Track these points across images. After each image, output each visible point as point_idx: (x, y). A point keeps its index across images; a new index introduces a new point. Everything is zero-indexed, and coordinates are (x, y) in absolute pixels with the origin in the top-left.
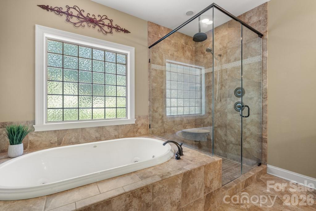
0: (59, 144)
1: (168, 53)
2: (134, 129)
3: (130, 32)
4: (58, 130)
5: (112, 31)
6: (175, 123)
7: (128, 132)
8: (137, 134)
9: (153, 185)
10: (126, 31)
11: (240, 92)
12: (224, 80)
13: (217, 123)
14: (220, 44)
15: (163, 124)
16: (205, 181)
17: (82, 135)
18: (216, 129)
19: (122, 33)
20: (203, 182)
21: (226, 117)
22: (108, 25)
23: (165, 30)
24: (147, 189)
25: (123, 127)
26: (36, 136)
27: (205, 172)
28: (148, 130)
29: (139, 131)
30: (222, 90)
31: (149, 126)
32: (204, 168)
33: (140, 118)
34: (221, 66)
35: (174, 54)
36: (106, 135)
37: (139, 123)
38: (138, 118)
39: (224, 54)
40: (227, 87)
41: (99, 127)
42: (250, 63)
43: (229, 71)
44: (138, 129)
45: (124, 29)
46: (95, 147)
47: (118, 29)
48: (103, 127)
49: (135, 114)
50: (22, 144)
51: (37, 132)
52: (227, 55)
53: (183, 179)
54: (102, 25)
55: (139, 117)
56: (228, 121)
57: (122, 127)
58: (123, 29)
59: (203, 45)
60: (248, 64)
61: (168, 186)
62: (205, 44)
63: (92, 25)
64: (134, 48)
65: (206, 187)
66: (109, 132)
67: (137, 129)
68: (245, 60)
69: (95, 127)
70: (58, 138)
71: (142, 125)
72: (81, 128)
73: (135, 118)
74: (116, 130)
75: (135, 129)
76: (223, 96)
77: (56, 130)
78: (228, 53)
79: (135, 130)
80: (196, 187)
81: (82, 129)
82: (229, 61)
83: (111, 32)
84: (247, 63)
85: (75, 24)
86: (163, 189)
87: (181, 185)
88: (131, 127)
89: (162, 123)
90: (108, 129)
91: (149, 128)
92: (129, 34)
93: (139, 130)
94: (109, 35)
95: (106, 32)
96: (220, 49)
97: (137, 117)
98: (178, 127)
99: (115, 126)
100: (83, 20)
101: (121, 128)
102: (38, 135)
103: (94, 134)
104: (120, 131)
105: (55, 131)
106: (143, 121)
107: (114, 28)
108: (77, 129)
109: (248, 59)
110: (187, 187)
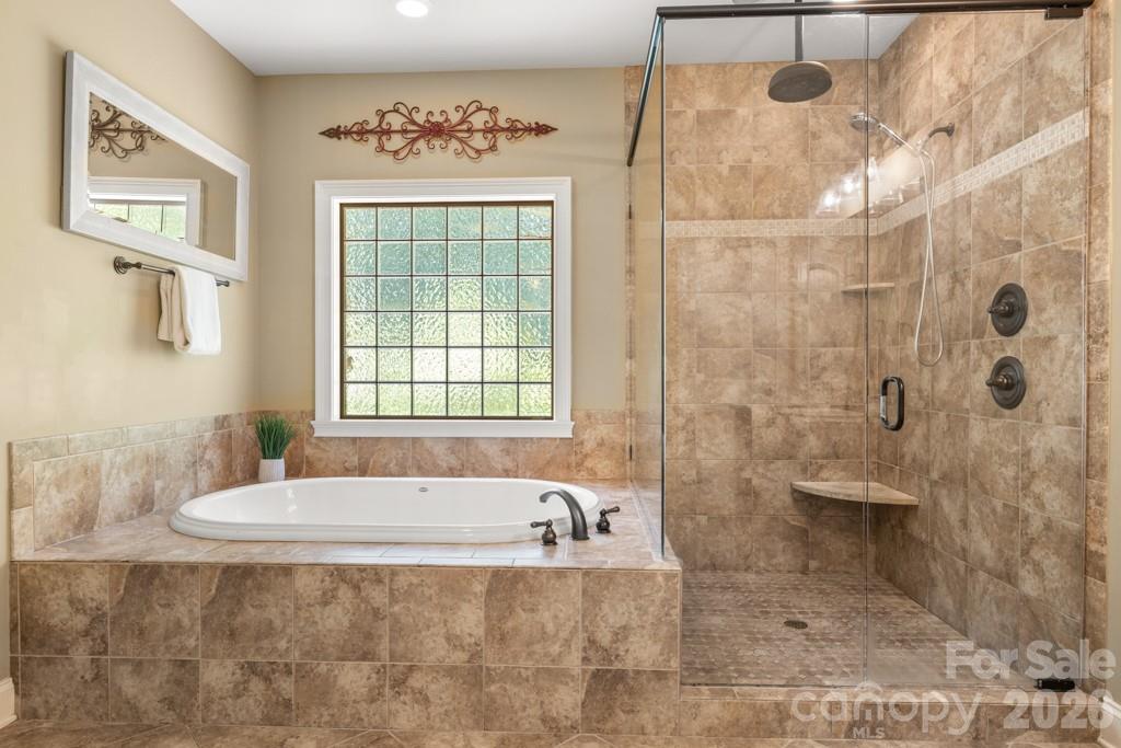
0: (363, 471)
1: (721, 163)
2: (569, 455)
3: (556, 129)
4: (360, 438)
5: (495, 141)
6: (756, 449)
7: (548, 463)
8: (582, 473)
9: (392, 570)
10: (542, 130)
11: (1009, 310)
12: (962, 251)
13: (937, 465)
14: (952, 71)
15: (692, 450)
16: (587, 623)
17: (413, 457)
18: (936, 490)
19: (530, 142)
20: (577, 622)
21: (966, 435)
22: (483, 127)
23: (700, 77)
24: (376, 574)
25: (531, 447)
26: (317, 446)
27: (585, 592)
28: (623, 464)
29: (589, 463)
30: (955, 302)
31: (627, 449)
32: (583, 578)
33: (592, 420)
34: (953, 183)
35: (749, 161)
36: (477, 466)
37: (590, 438)
38: (582, 418)
39: (961, 121)
40: (970, 286)
41: (458, 439)
42: (1046, 154)
43: (976, 206)
44: (586, 456)
45: (537, 123)
46: (424, 490)
47: (514, 130)
48: (468, 438)
49: (572, 405)
50: (282, 460)
51: (320, 438)
52: (970, 126)
53: (490, 584)
54: (466, 135)
55: (589, 416)
56: (972, 455)
57: (528, 445)
58: (534, 126)
59: (902, 89)
60: (1039, 161)
61: (436, 588)
62: (905, 81)
63: (437, 142)
64: (569, 179)
65: (592, 642)
66: (485, 456)
67: (579, 456)
68: (1030, 139)
69: (448, 438)
70: (359, 459)
71: (601, 444)
72: (413, 438)
73: (572, 420)
74: (507, 452)
75: (573, 457)
76: (957, 333)
77: (356, 438)
78: (973, 117)
79: (573, 459)
80: (543, 627)
81: (415, 440)
82: (976, 157)
83: (493, 148)
84: (1037, 158)
85: (396, 153)
86: (423, 591)
87: (483, 600)
88: (557, 447)
89: (686, 442)
90: (483, 446)
91: (628, 457)
92: (552, 135)
93: (589, 460)
94: (487, 157)
95: (478, 152)
96: (950, 97)
97: (580, 414)
98: (772, 466)
99: (506, 439)
100: (415, 135)
101: (524, 446)
102: (322, 445)
103: (445, 458)
104: (521, 457)
105: (354, 440)
106: (603, 431)
107: (503, 130)
108: (402, 439)
109: (1039, 134)
110: (507, 614)
